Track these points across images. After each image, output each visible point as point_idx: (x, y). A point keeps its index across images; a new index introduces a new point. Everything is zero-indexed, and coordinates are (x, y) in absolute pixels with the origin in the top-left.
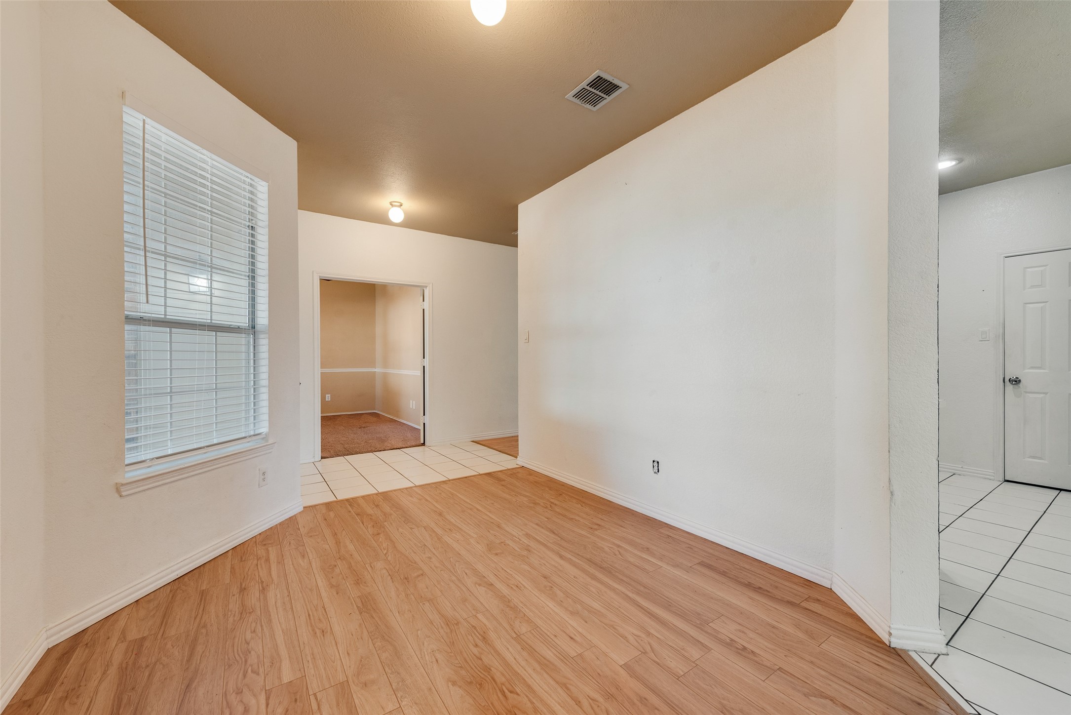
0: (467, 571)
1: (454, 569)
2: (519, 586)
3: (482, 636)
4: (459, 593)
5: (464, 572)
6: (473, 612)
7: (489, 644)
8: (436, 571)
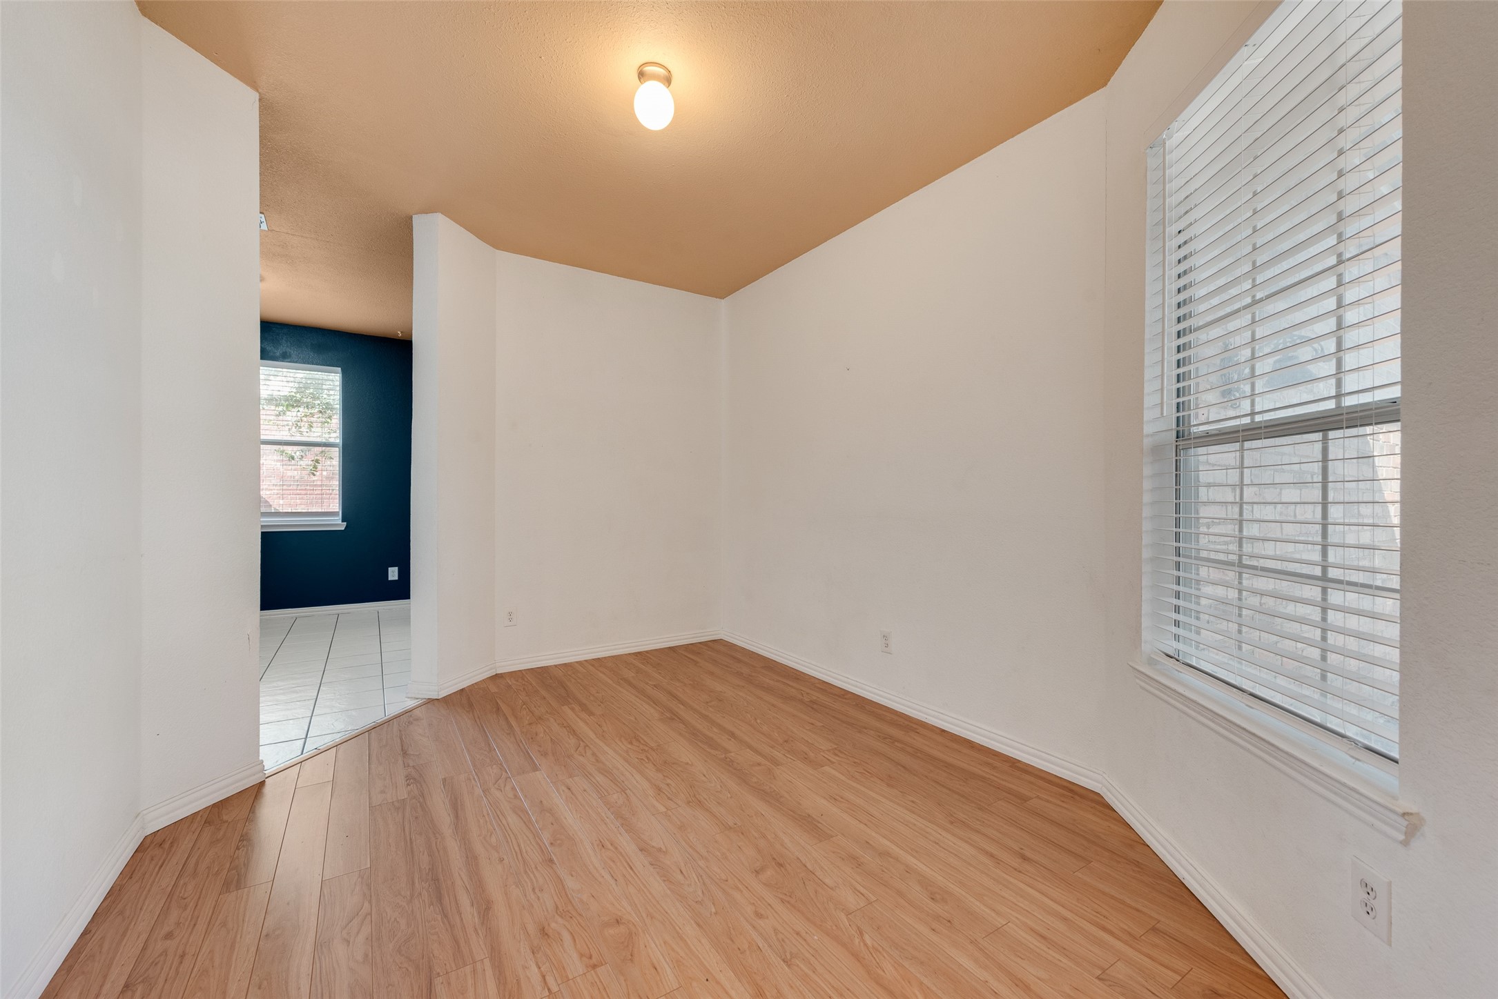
0: (680, 877)
1: (704, 884)
2: (601, 846)
3: (662, 792)
4: (691, 838)
5: (685, 877)
6: (670, 813)
7: (655, 786)
8: (736, 880)
